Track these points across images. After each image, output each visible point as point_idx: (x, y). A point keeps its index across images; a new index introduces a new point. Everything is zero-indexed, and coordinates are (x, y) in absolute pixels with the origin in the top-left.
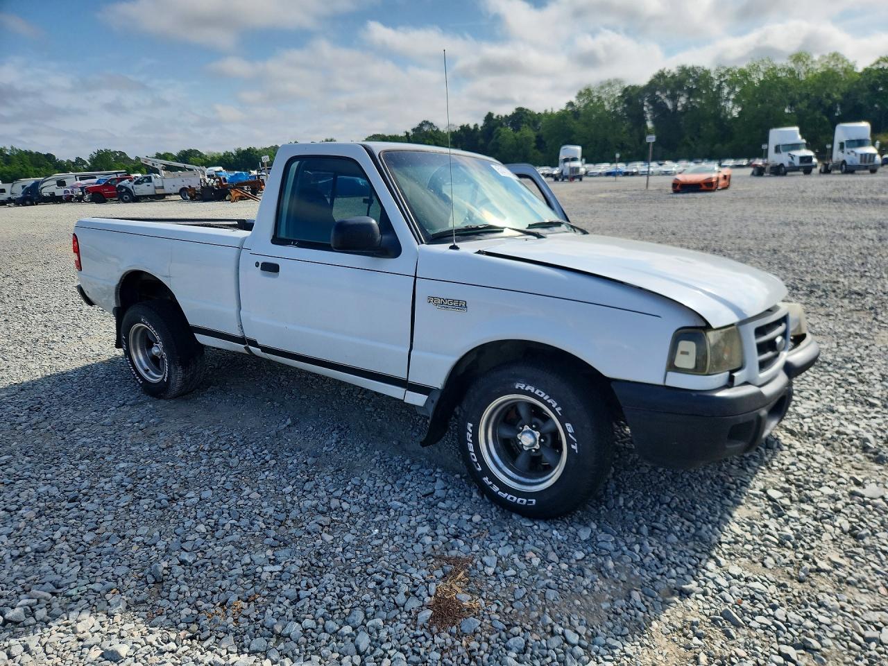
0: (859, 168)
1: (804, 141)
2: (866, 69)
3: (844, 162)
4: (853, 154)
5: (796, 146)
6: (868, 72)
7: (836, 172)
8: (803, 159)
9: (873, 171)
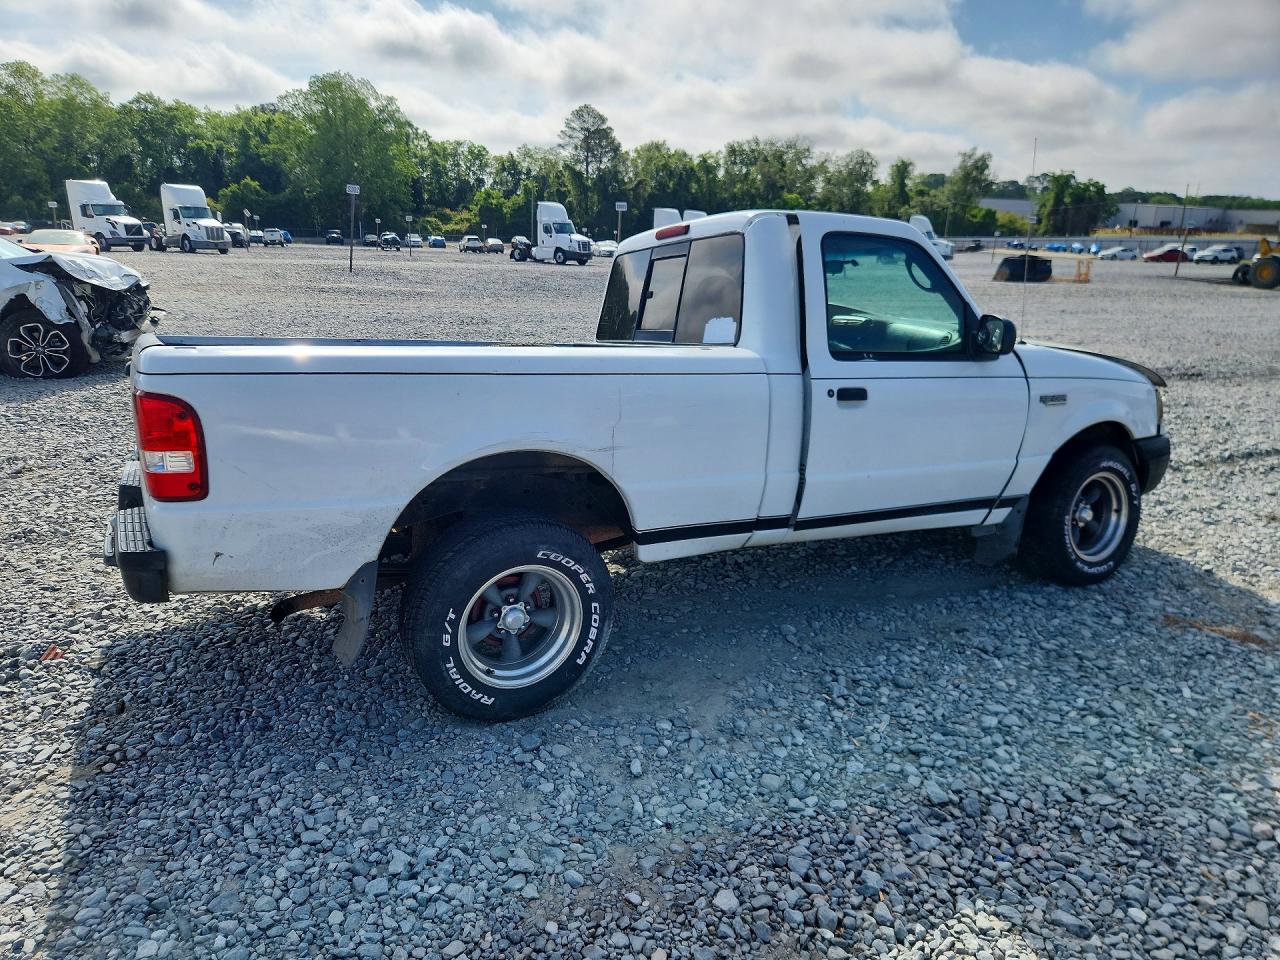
0: (206, 246)
1: (121, 203)
2: (124, 106)
3: (185, 236)
4: (195, 227)
5: (111, 210)
6: (125, 110)
7: (173, 249)
8: (128, 228)
9: (224, 251)
